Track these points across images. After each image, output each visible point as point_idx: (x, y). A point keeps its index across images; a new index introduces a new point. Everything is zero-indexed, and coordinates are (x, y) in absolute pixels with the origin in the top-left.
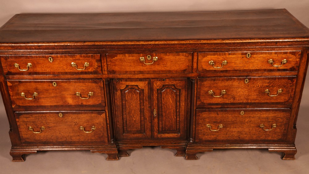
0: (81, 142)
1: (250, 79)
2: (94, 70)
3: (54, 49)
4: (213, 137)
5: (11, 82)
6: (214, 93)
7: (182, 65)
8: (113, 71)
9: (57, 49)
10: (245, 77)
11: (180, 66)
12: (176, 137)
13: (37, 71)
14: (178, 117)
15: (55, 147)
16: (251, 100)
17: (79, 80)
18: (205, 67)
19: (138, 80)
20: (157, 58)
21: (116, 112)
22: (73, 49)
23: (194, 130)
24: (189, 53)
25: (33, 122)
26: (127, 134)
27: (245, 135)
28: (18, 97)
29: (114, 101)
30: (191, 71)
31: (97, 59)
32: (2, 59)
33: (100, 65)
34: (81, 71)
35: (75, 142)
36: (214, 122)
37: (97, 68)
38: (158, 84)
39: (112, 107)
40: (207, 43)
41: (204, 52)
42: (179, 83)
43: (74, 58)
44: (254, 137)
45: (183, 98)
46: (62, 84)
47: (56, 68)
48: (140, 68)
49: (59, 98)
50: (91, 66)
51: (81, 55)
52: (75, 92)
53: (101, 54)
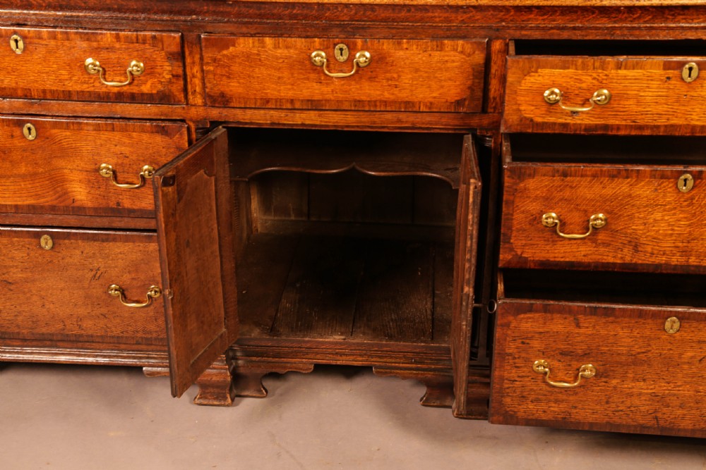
0: (113, 337)
2: (160, 87)
3: (27, 9)
8: (223, 95)
9: (39, 8)
11: (442, 87)
15: (29, 350)
17: (109, 122)
20: (367, 54)
22: (92, 9)
24: (474, 40)
31: (169, 50)
33: (180, 71)
34: (116, 90)
35: (92, 336)
37: (170, 82)
40: (538, 7)
43: (95, 44)
46: (54, 131)
47: (36, 75)
48: (311, 89)
49: (44, 180)
50: (149, 74)
51: (118, 35)
52: (97, 163)
53: (182, 35)
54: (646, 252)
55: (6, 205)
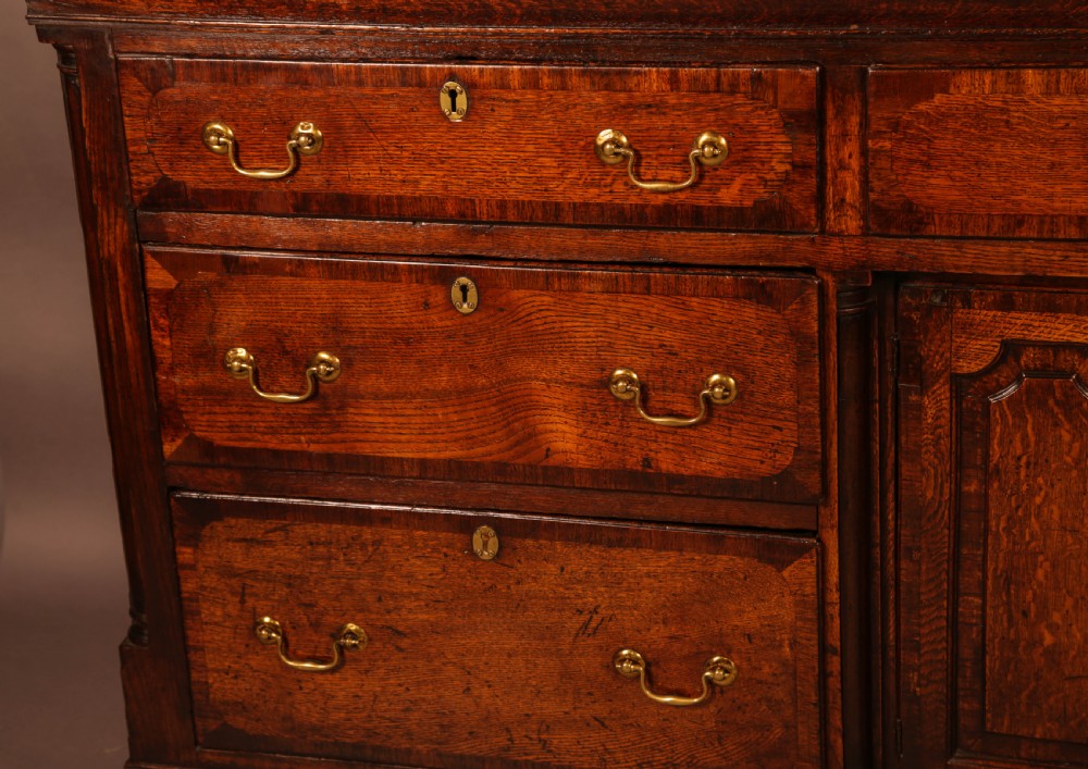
2: (761, 191)
3: (481, 23)
5: (174, 264)
8: (909, 206)
9: (508, 19)
13: (355, 188)
17: (640, 272)
21: (904, 565)
25: (290, 581)
28: (205, 377)
31: (789, 106)
32: (133, 84)
33: (811, 155)
34: (661, 199)
37: (786, 180)
39: (876, 519)
43: (622, 97)
46: (517, 294)
47: (488, 169)
49: (486, 403)
50: (738, 163)
51: (674, 75)
52: (606, 368)
53: (823, 69)
55: (402, 459)
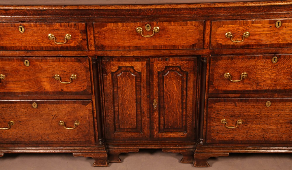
0: (61, 141)
1: (279, 57)
2: (78, 44)
3: (25, 16)
4: (229, 136)
6: (232, 77)
7: (190, 38)
8: (102, 45)
9: (30, 15)
10: (273, 55)
11: (187, 39)
12: (182, 137)
13: (4, 45)
14: (185, 110)
16: (280, 86)
17: (58, 58)
18: (220, 41)
19: (134, 60)
20: (158, 28)
21: (106, 103)
22: (50, 15)
23: (205, 127)
26: (119, 133)
27: (272, 135)
29: (102, 88)
30: (202, 47)
31: (81, 29)
33: (85, 37)
34: (60, 46)
35: (53, 141)
36: (231, 116)
37: (82, 42)
38: (159, 65)
39: (101, 96)
40: (224, 7)
41: (220, 19)
42: (186, 64)
43: (52, 28)
44: (284, 138)
45: (191, 84)
46: (36, 62)
47: (29, 41)
48: (136, 42)
49: (33, 82)
50: (73, 39)
51: (61, 24)
52: (53, 74)
53: (86, 23)
54: (261, 85)
55: (18, 92)
